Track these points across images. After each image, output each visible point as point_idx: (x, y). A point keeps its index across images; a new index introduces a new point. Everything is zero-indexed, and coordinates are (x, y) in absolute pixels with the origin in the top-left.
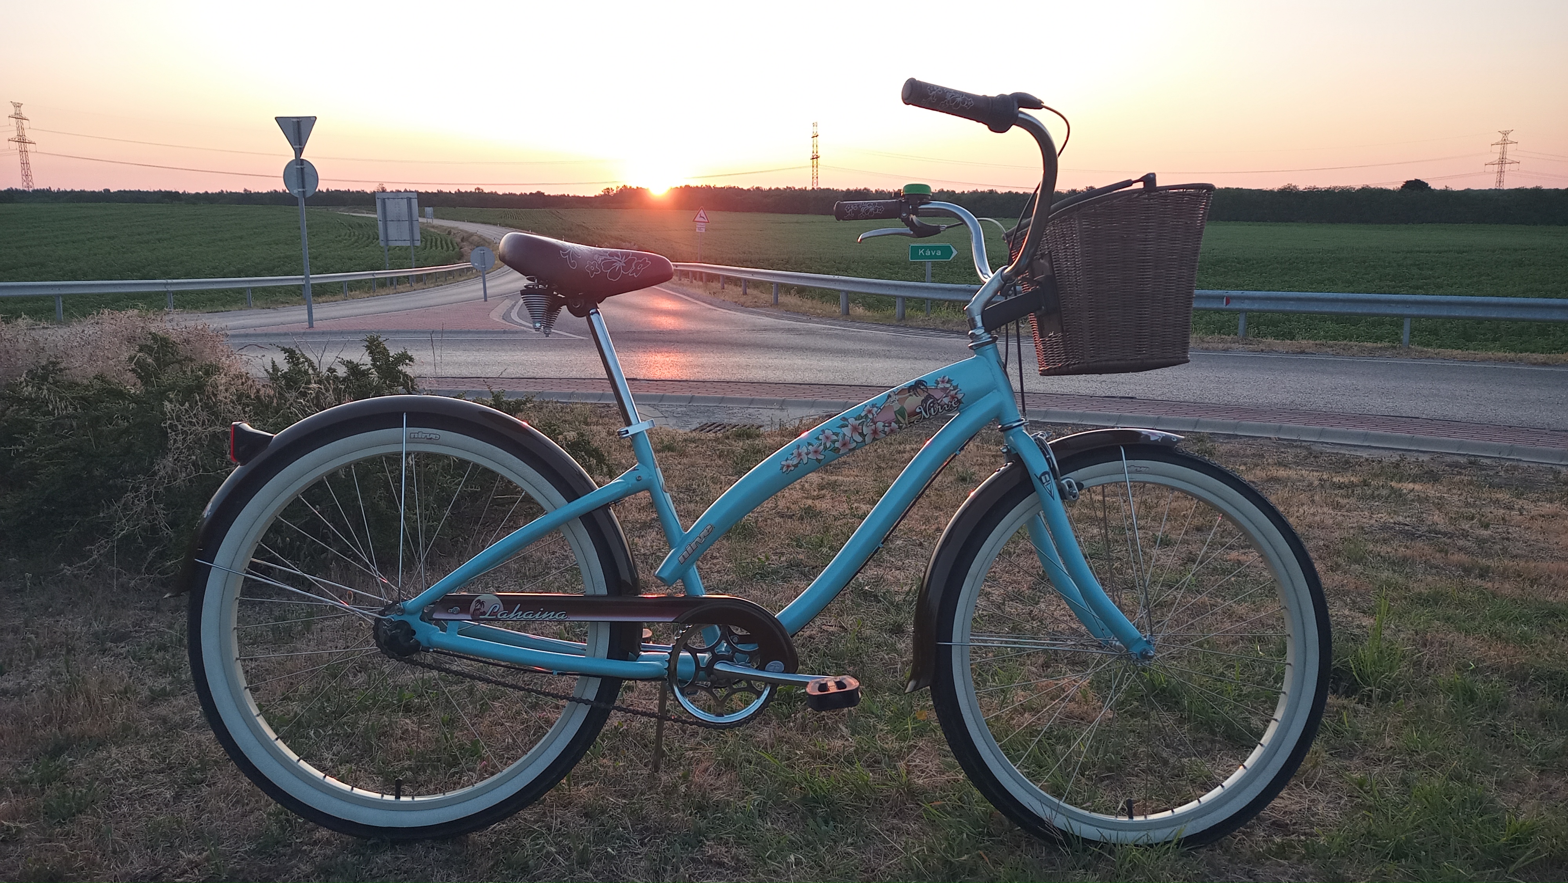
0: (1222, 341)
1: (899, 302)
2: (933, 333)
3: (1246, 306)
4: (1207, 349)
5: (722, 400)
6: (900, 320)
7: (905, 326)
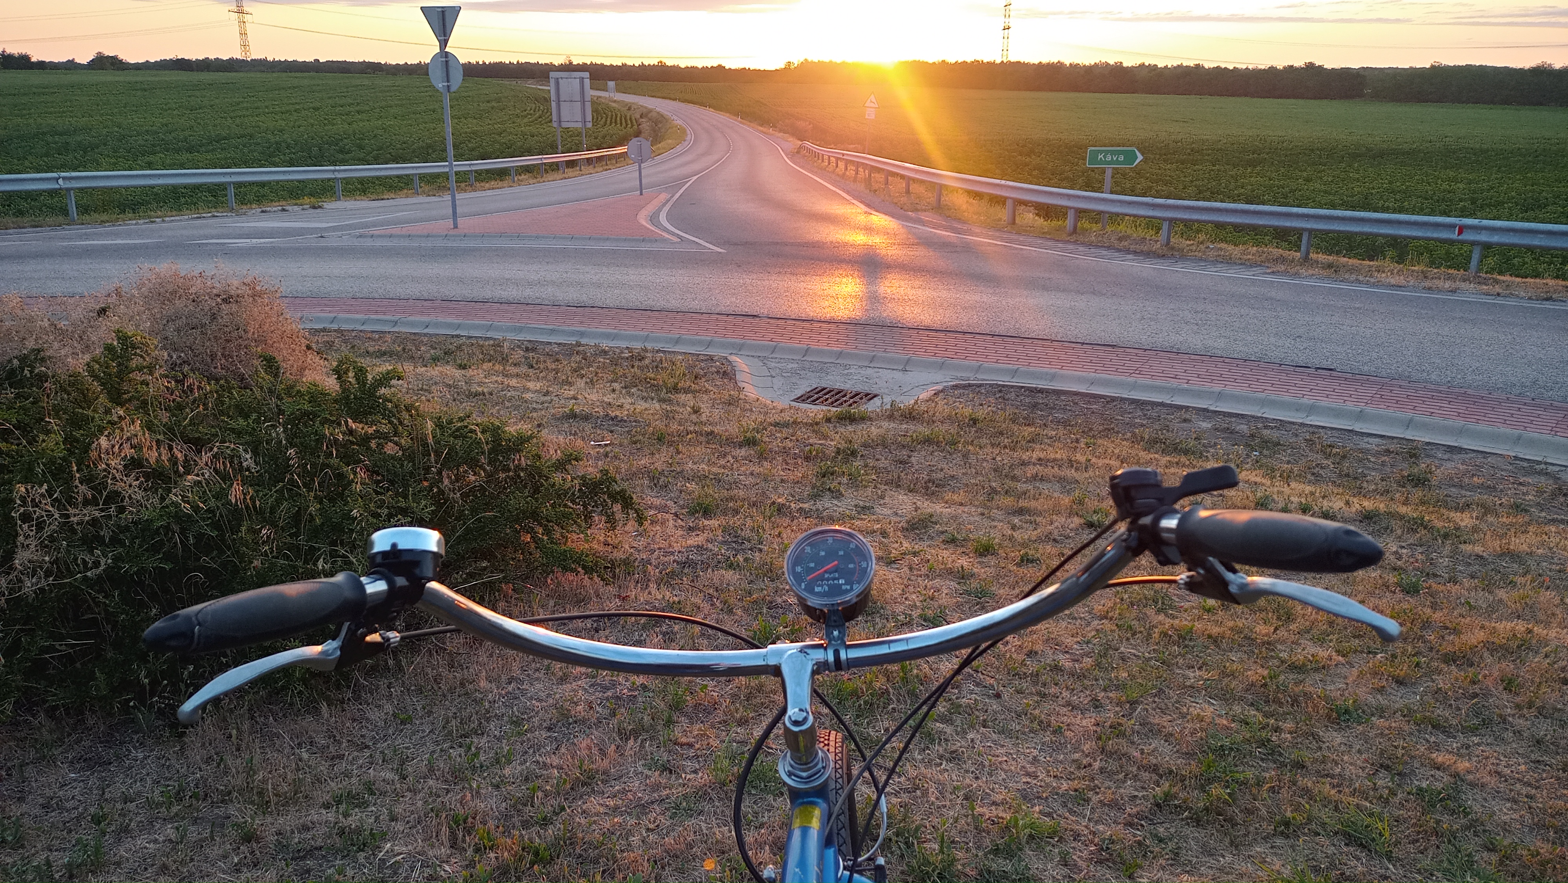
0: (1450, 277)
1: (1071, 215)
2: (1105, 253)
3: (1483, 237)
4: (1430, 289)
5: (840, 355)
6: (1070, 235)
7: (1075, 242)
